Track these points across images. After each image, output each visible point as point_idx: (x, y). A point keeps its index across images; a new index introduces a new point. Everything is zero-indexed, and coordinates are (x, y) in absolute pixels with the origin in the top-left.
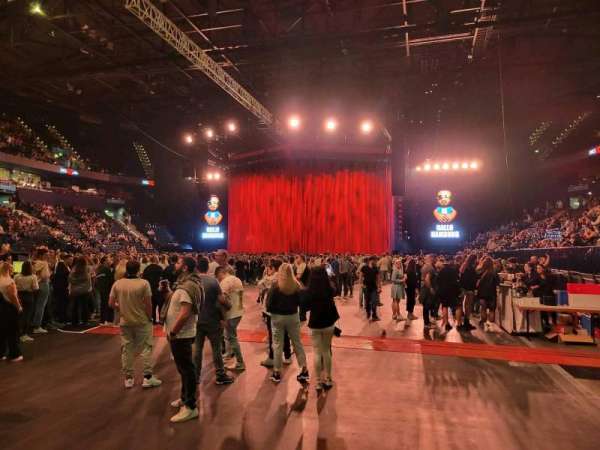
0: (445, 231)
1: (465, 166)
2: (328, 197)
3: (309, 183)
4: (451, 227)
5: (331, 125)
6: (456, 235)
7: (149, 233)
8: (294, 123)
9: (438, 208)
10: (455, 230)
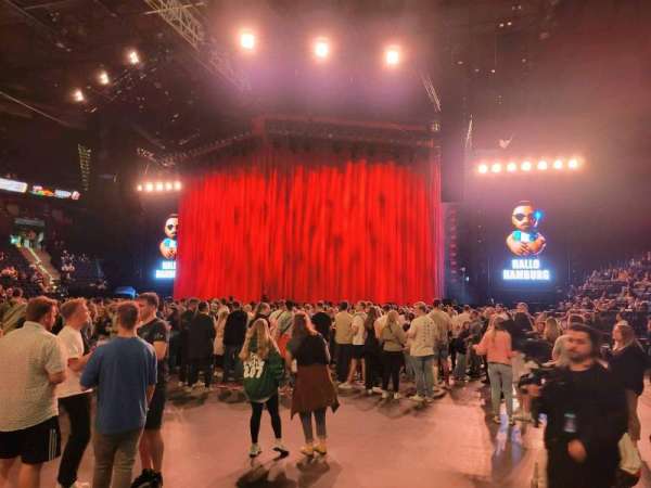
0: (526, 271)
1: (558, 164)
2: (330, 204)
3: (299, 180)
4: (537, 263)
5: (322, 49)
6: (545, 275)
7: (65, 268)
8: (247, 40)
9: (515, 233)
10: (542, 268)
